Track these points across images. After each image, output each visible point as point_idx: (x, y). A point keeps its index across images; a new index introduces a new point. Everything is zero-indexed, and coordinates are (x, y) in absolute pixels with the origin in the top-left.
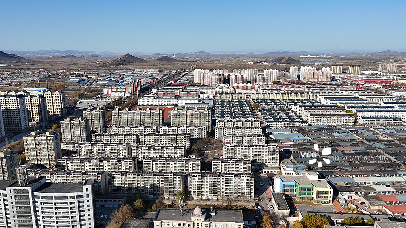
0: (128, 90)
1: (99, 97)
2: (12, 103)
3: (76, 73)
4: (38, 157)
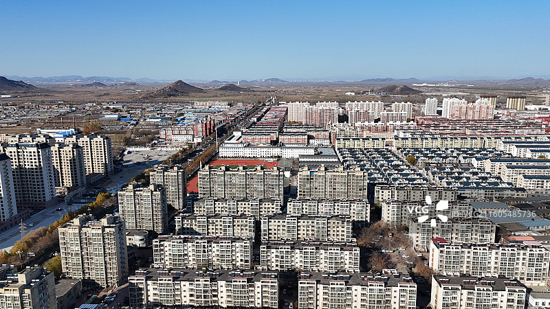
1: (155, 144)
2: (29, 157)
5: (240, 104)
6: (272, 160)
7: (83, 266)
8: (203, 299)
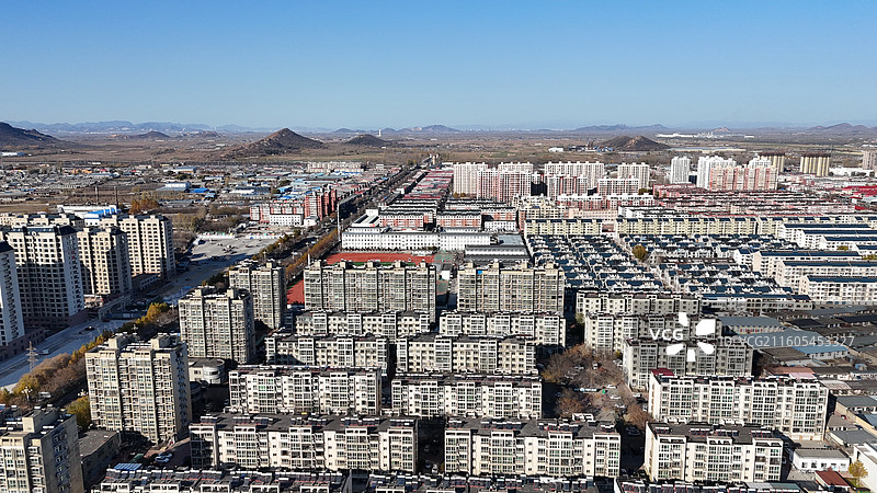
0: (309, 212)
1: (243, 228)
2: (43, 248)
3: (176, 171)
5: (380, 167)
6: (424, 253)
7: (122, 411)
8: (302, 459)
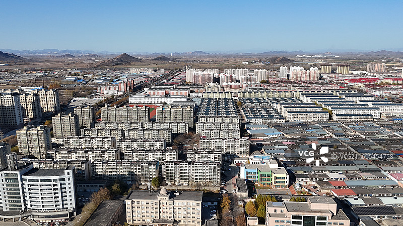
0: (121, 89)
1: (93, 95)
2: (7, 100)
3: (73, 72)
4: (30, 149)
5: (162, 70)
6: (160, 105)
